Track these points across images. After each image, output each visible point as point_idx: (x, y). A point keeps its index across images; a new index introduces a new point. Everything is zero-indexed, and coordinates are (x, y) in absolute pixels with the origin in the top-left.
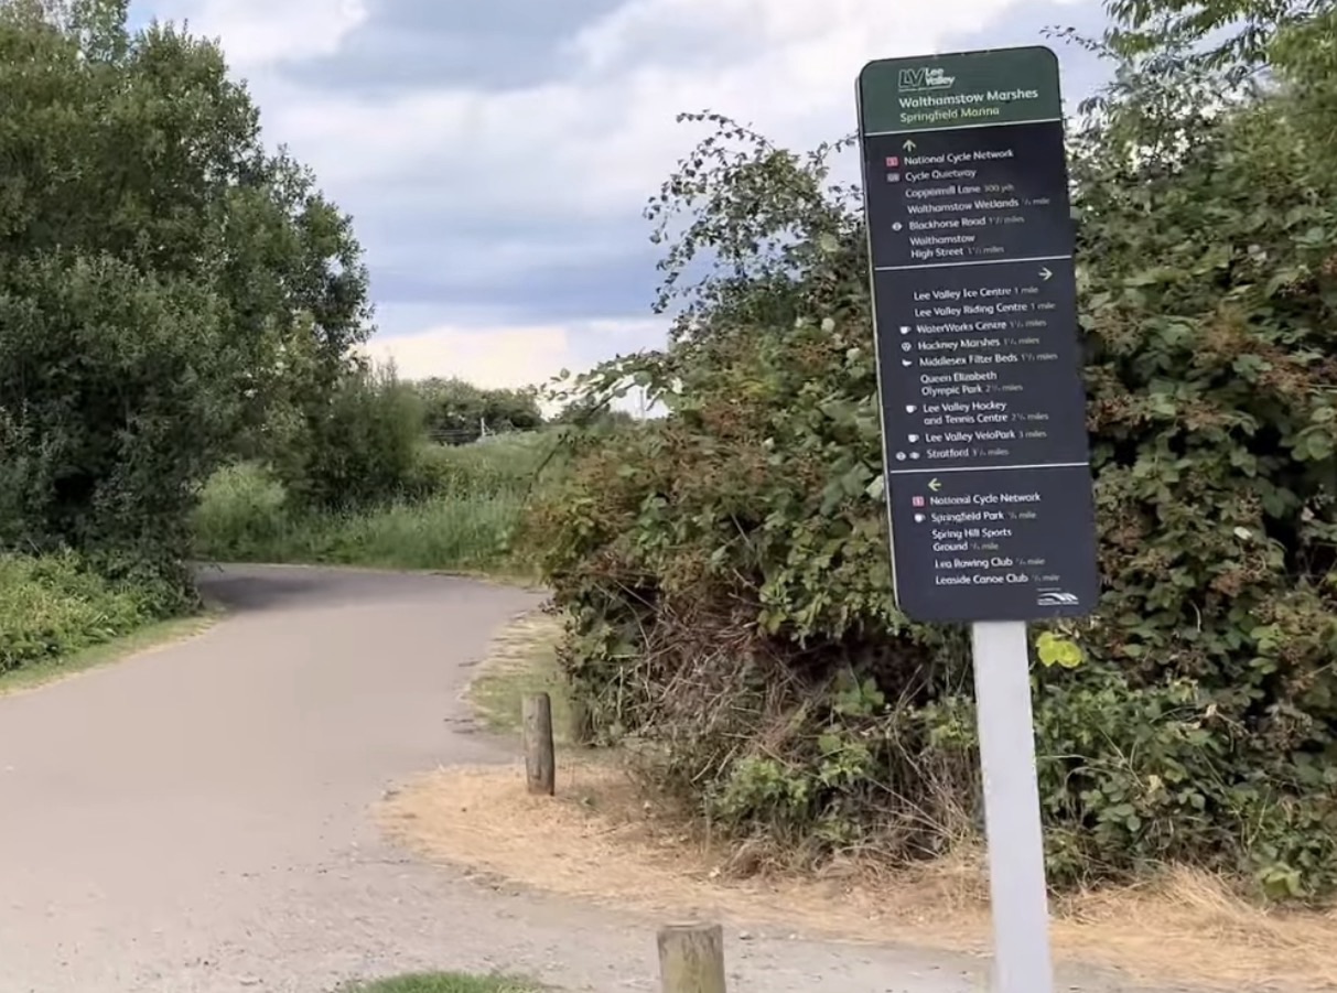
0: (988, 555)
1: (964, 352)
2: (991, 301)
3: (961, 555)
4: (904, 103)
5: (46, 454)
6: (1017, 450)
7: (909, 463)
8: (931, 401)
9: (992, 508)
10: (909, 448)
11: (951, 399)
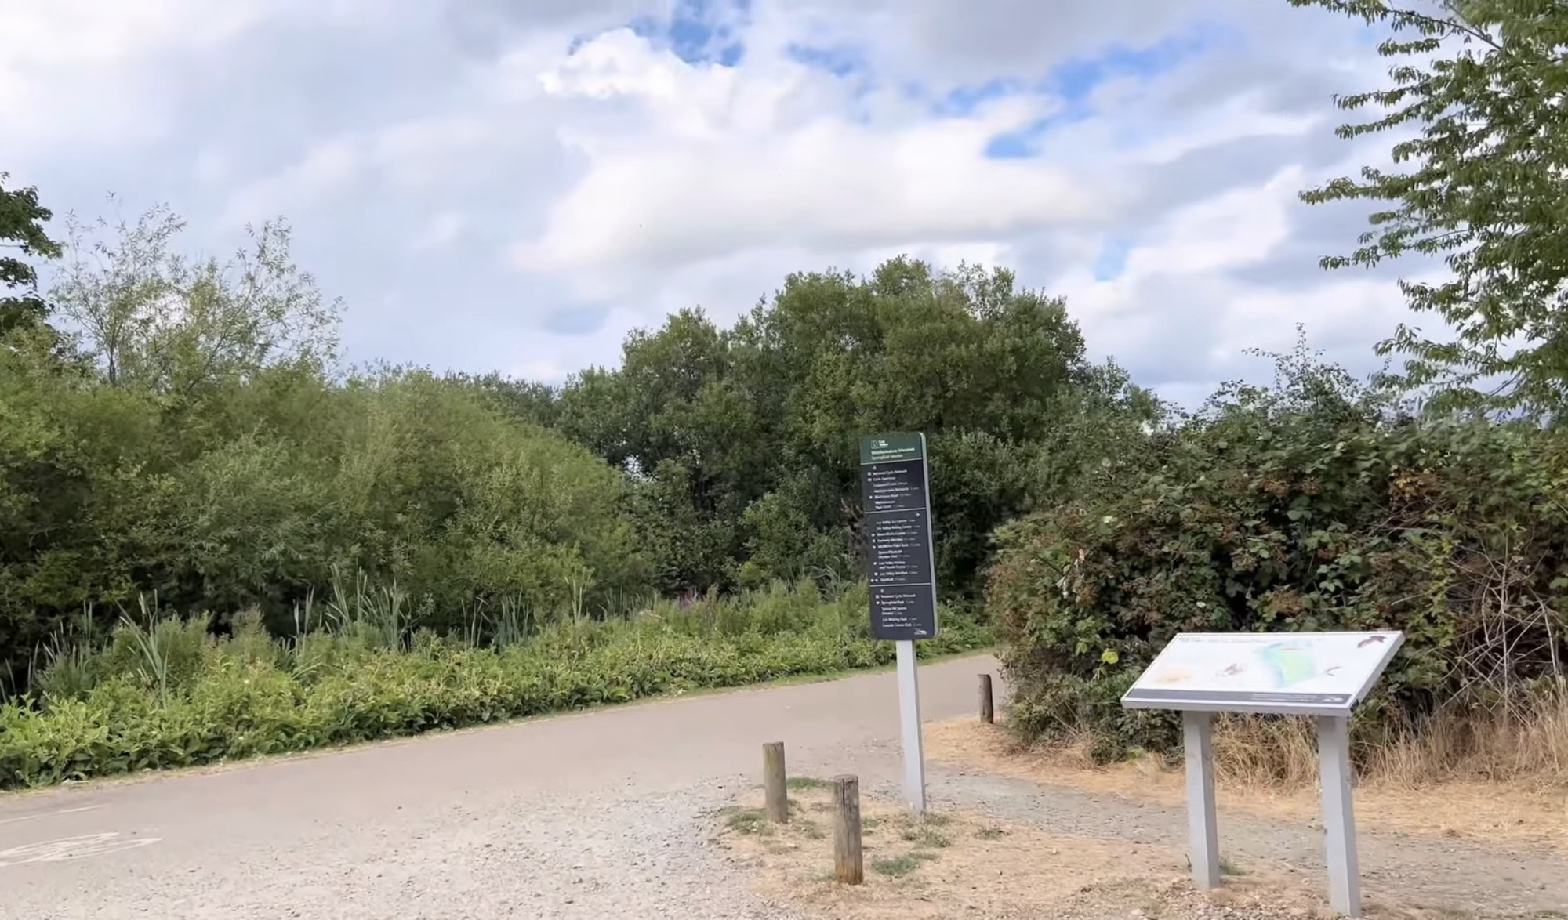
0: (899, 617)
1: (892, 543)
2: (900, 525)
3: (891, 616)
4: (873, 453)
5: (947, 546)
6: (909, 578)
7: (875, 583)
8: (882, 560)
9: (900, 599)
10: (875, 577)
11: (888, 560)
